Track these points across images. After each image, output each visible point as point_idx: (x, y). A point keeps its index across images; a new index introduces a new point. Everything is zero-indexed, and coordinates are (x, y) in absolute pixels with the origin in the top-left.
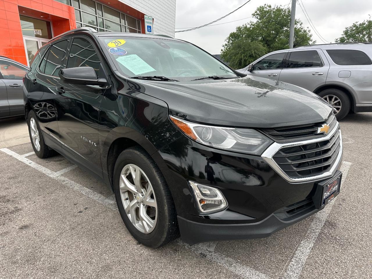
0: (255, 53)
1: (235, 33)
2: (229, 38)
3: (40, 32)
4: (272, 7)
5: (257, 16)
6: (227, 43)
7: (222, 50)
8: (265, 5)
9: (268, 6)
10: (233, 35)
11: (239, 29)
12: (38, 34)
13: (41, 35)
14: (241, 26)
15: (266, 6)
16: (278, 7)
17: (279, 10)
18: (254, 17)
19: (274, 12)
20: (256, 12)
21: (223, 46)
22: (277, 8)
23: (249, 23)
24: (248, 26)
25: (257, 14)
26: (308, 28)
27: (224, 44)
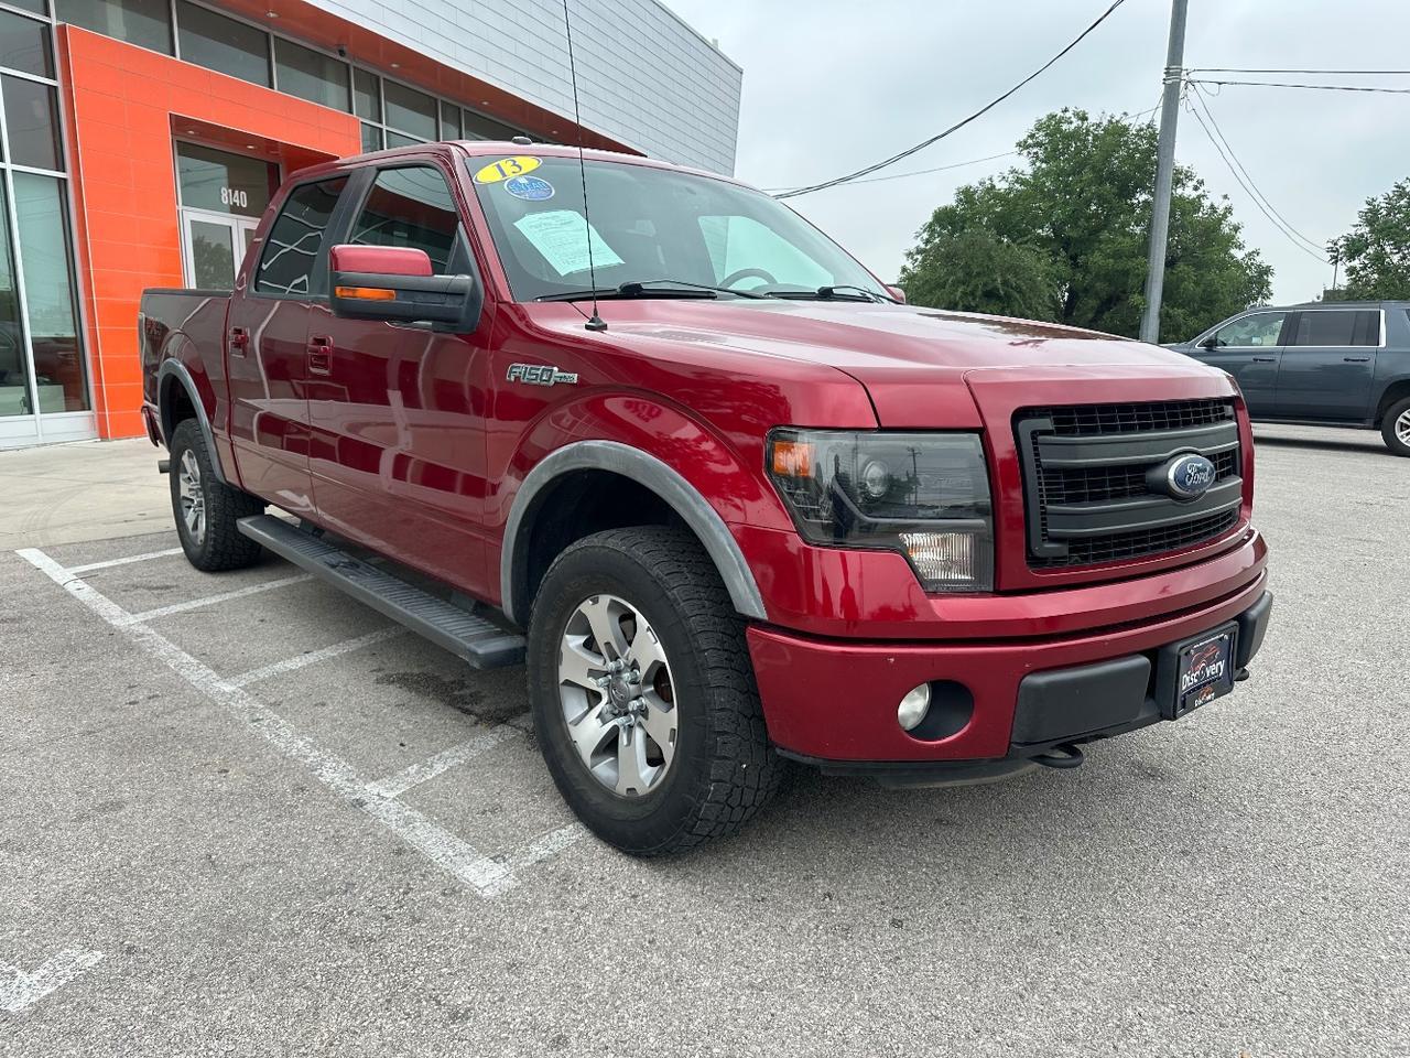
0: (1005, 283)
1: (953, 210)
2: (931, 225)
3: (241, 199)
4: (1092, 119)
5: (1035, 150)
6: (923, 246)
7: (904, 270)
8: (1066, 110)
9: (1076, 114)
10: (944, 218)
11: (967, 195)
12: (235, 204)
13: (245, 206)
14: (975, 184)
15: (1068, 115)
16: (1114, 121)
17: (1116, 131)
18: (1025, 152)
19: (1096, 137)
20: (1032, 136)
21: (910, 255)
22: (1110, 122)
23: (1006, 175)
24: (1002, 186)
25: (1039, 145)
26: (1225, 197)
27: (913, 250)
